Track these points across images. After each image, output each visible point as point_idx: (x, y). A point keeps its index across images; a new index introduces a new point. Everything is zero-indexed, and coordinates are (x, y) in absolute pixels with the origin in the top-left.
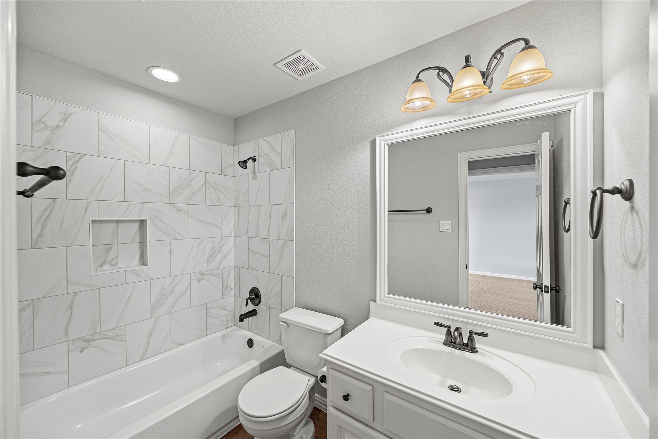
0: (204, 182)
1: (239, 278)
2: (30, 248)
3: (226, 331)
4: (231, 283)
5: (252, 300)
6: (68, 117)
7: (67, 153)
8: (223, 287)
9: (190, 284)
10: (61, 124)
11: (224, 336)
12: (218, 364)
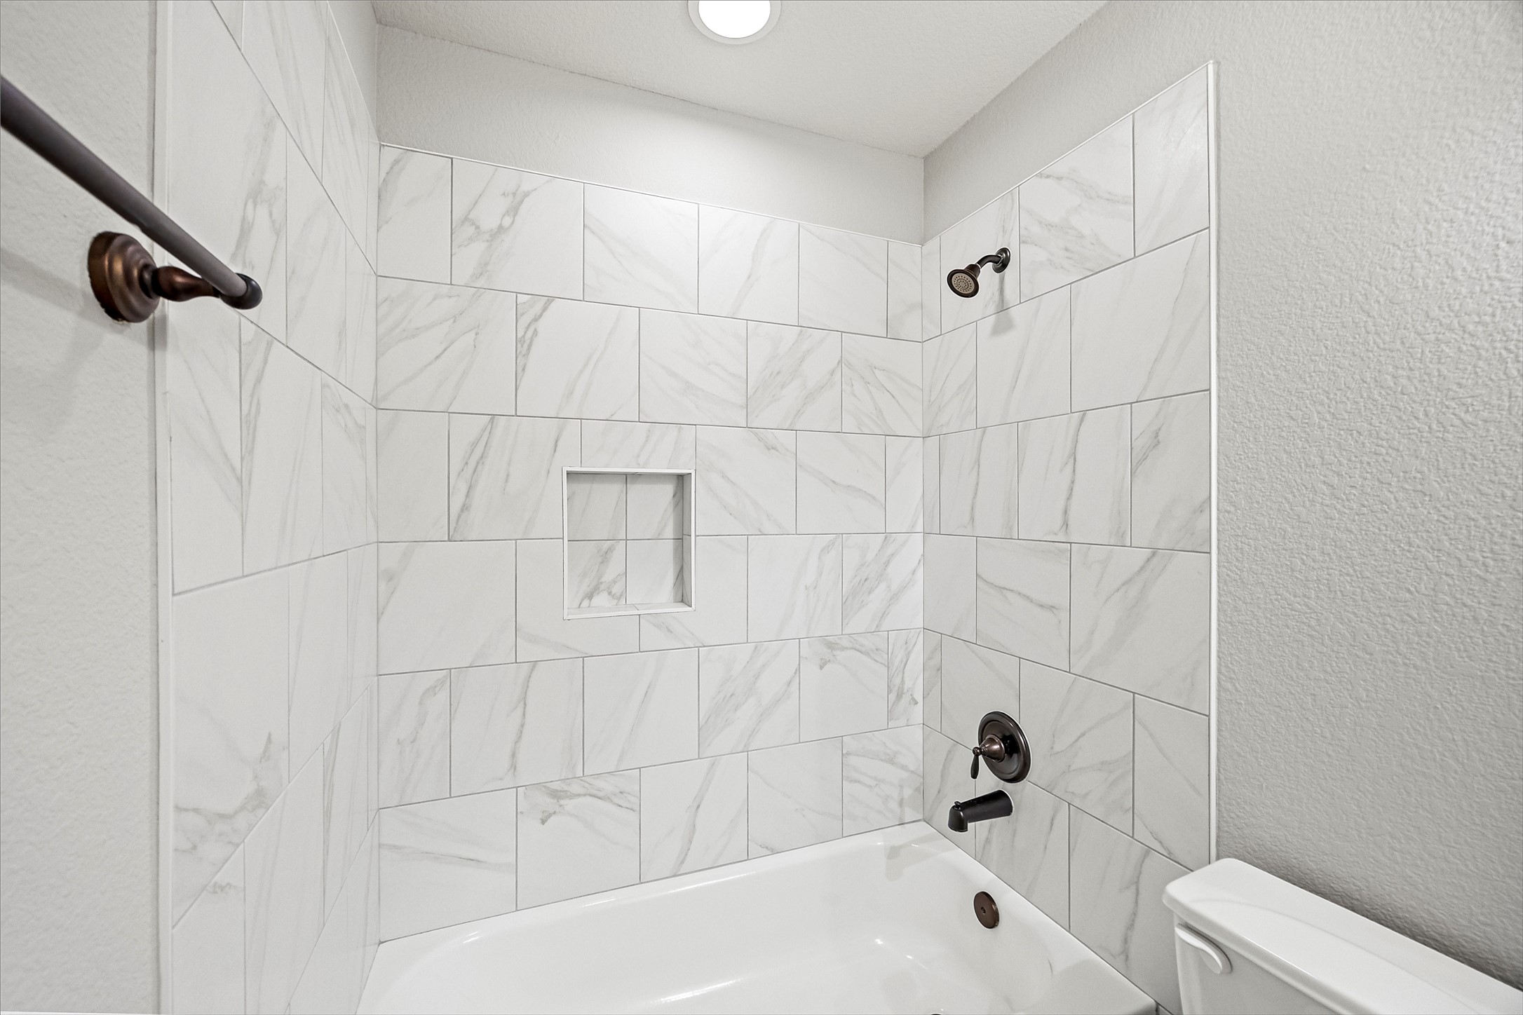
0: (837, 362)
1: (940, 669)
2: (447, 539)
3: (899, 836)
4: (915, 682)
5: (991, 757)
6: (522, 201)
7: (518, 295)
8: (889, 691)
9: (798, 670)
10: (507, 222)
11: (893, 853)
12: (879, 942)
